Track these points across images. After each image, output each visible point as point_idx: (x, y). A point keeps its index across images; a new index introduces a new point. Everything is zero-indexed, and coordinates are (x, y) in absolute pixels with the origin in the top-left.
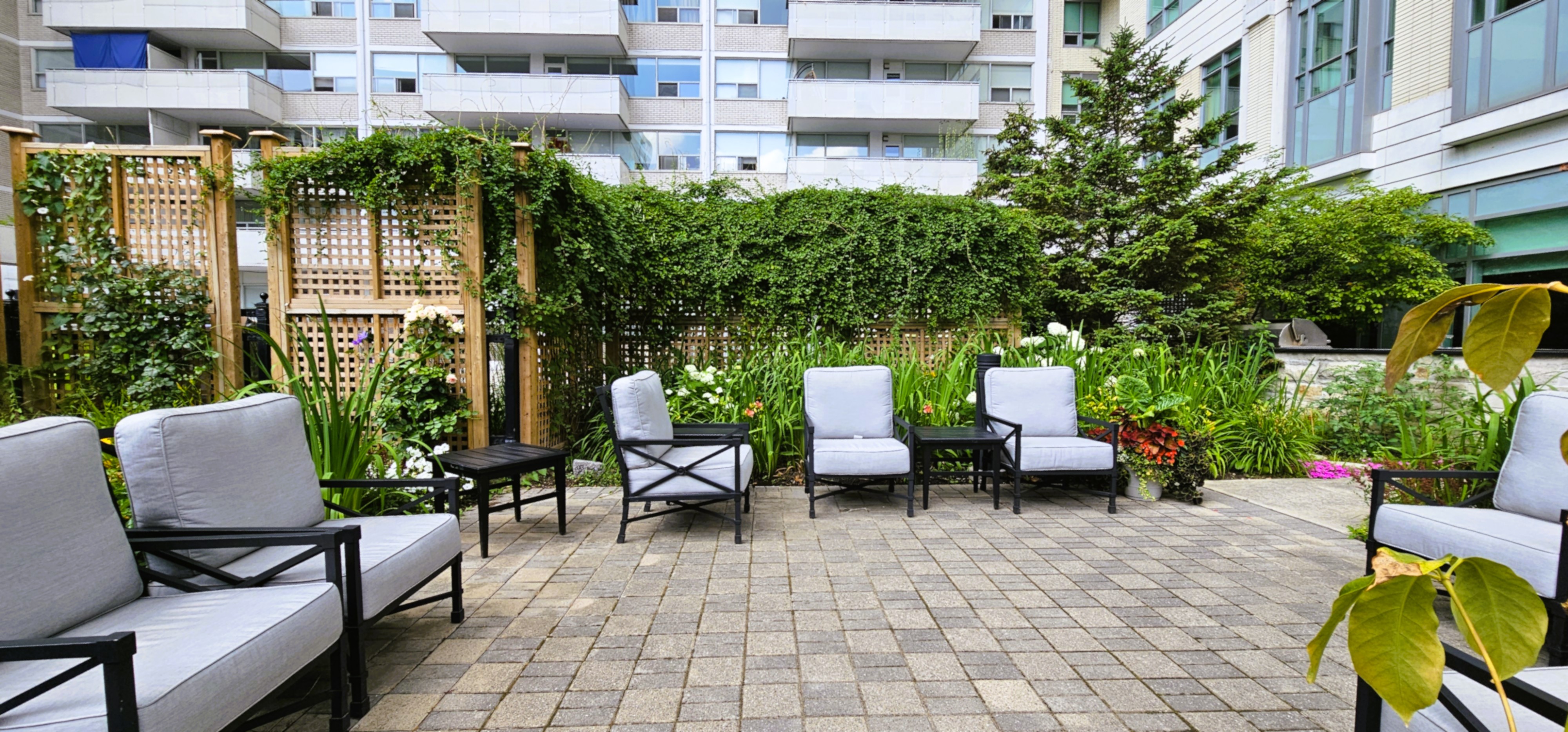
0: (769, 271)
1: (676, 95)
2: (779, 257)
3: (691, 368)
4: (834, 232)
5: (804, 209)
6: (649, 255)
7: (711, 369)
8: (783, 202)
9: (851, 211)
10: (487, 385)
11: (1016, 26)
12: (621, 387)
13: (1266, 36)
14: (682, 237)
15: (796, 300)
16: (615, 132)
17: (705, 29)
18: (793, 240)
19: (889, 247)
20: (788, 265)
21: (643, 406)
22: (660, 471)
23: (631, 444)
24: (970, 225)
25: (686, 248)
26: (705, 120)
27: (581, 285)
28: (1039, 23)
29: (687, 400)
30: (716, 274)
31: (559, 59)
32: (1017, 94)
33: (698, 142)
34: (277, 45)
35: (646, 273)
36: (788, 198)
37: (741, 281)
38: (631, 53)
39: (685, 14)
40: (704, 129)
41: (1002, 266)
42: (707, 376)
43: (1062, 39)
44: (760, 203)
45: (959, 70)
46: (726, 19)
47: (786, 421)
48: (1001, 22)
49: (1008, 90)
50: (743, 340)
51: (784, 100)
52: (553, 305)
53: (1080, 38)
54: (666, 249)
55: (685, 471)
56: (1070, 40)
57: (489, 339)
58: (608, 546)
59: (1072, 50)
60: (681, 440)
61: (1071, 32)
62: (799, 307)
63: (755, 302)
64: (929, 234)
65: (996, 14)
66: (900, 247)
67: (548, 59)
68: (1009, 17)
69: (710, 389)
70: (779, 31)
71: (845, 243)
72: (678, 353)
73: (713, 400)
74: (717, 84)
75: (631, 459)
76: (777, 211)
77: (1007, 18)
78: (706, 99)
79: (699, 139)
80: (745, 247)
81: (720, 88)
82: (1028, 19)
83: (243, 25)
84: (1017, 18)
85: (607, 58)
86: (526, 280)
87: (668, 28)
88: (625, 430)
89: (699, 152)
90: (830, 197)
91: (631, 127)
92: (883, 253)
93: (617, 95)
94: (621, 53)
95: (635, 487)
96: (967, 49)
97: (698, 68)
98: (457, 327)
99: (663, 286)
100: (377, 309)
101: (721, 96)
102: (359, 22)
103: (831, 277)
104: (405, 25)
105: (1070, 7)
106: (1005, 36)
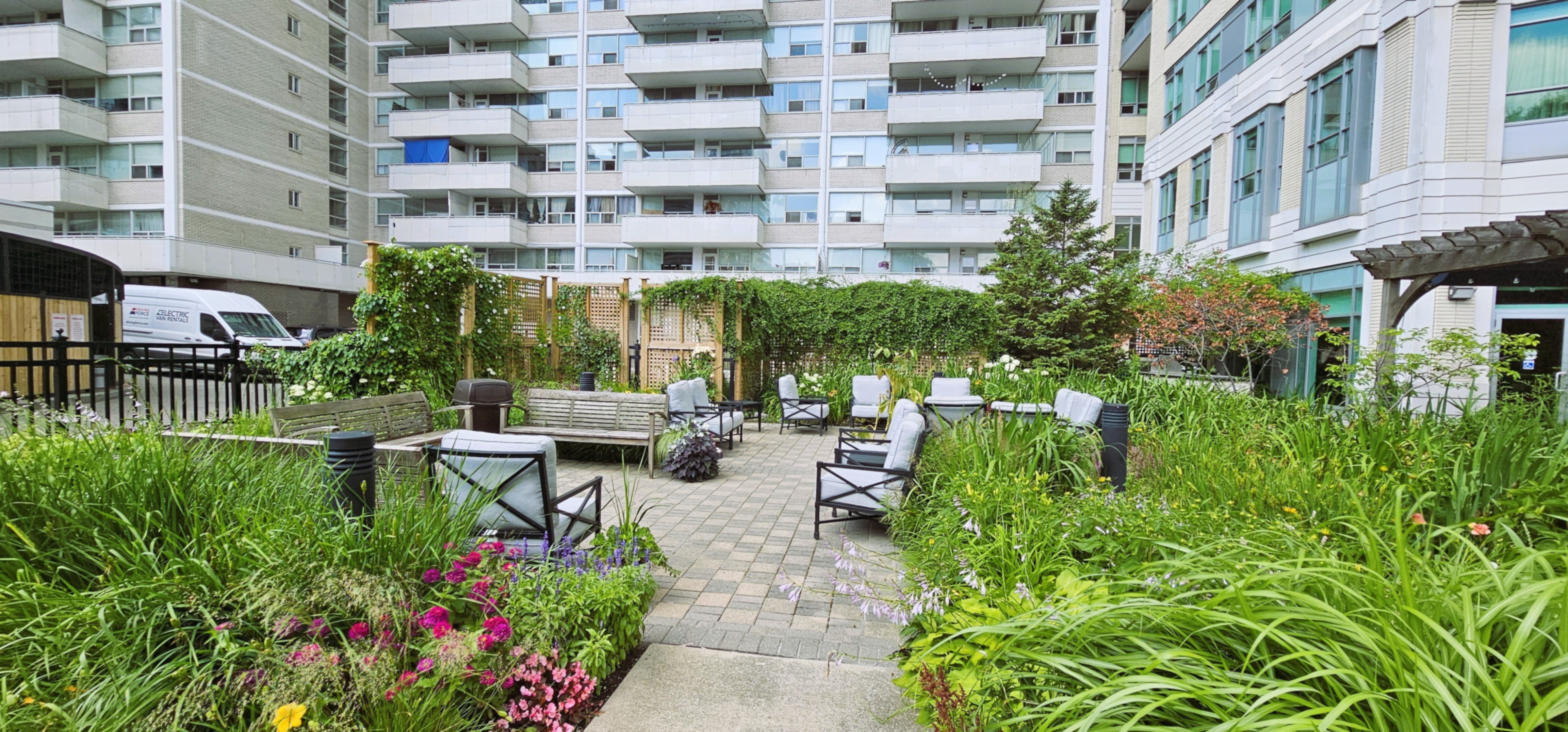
0: (847, 326)
1: (800, 165)
2: (853, 319)
3: (806, 375)
4: (881, 307)
5: (864, 293)
6: (787, 318)
7: (816, 375)
8: (855, 290)
9: (891, 295)
10: (724, 379)
11: (1079, 101)
12: (782, 380)
13: (1222, 147)
14: (803, 309)
15: (860, 341)
16: (753, 195)
17: (824, 115)
18: (860, 310)
19: (910, 314)
20: (857, 323)
21: (790, 387)
22: (795, 410)
23: (785, 400)
24: (953, 304)
25: (805, 314)
26: (822, 184)
27: (760, 337)
28: (1099, 98)
29: (803, 389)
30: (820, 327)
31: (715, 143)
32: (1078, 156)
33: (816, 201)
34: (525, 140)
35: (786, 327)
36: (859, 287)
37: (833, 331)
38: (768, 136)
39: (809, 104)
40: (821, 191)
41: (973, 324)
42: (814, 378)
43: (1119, 109)
44: (843, 290)
45: (1028, 139)
46: (840, 107)
47: (846, 399)
48: (1065, 98)
49: (1070, 153)
50: (835, 361)
51: (884, 167)
52: (749, 346)
53: (1135, 108)
54: (795, 314)
55: (804, 410)
56: (1127, 110)
57: (724, 360)
58: (778, 435)
59: (1128, 118)
60: (801, 403)
61: (1127, 103)
62: (862, 344)
63: (840, 342)
64: (932, 308)
65: (1062, 91)
66: (916, 314)
67: (708, 143)
68: (1073, 94)
69: (815, 385)
70: (881, 114)
71: (887, 312)
72: (801, 367)
73: (816, 390)
74: (832, 157)
75: (785, 405)
76: (853, 295)
77: (1071, 95)
78: (823, 168)
79: (817, 198)
80: (835, 314)
81: (834, 160)
82: (1088, 96)
83: (508, 132)
84: (1079, 94)
85: (751, 140)
86: (739, 336)
87: (796, 116)
88: (783, 395)
89: (816, 208)
90: (882, 287)
91: (766, 191)
92: (907, 317)
93: (757, 170)
94: (760, 137)
95: (786, 415)
96: (1034, 124)
97: (817, 145)
98: (713, 355)
99: (792, 333)
100: (682, 347)
101: (834, 165)
102: (579, 122)
103: (878, 330)
104: (610, 122)
105: (1127, 83)
106: (1071, 110)
